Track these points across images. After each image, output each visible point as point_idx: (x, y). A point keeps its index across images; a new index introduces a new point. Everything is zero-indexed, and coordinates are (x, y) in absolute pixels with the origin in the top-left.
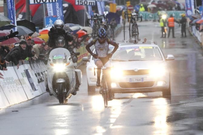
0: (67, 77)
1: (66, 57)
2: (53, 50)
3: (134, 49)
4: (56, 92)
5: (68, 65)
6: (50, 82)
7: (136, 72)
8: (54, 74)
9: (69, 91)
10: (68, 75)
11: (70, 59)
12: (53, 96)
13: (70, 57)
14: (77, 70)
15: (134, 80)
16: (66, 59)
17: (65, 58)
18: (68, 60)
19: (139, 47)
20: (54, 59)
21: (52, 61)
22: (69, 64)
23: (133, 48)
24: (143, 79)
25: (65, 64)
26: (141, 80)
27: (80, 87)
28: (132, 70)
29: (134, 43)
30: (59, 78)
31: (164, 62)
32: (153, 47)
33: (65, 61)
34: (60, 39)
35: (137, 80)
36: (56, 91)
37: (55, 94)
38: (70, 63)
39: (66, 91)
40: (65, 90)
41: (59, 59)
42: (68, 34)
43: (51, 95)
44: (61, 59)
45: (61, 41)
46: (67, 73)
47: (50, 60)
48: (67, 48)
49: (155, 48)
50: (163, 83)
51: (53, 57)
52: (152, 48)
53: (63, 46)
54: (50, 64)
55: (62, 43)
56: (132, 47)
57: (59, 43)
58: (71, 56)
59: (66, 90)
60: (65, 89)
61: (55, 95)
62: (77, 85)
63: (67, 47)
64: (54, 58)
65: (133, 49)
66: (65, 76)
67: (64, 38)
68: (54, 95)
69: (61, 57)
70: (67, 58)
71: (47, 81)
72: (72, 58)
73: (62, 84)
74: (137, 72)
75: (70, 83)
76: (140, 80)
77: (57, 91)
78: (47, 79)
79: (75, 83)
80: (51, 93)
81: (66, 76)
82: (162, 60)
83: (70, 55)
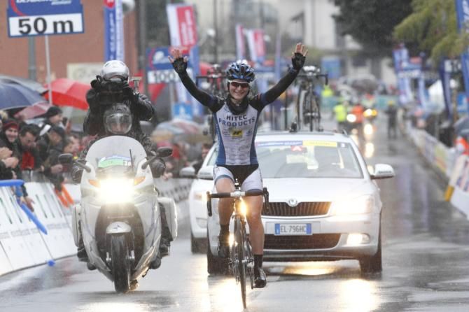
0: (137, 216)
1: (132, 161)
2: (98, 141)
3: (289, 147)
4: (107, 259)
5: (140, 182)
6: (89, 232)
7: (291, 208)
8: (99, 208)
9: (143, 256)
10: (140, 213)
11: (144, 167)
12: (97, 270)
13: (145, 161)
14: (165, 200)
15: (288, 227)
16: (132, 166)
17: (130, 164)
18: (140, 171)
19: (302, 142)
20: (100, 168)
21: (93, 173)
22: (143, 180)
23: (286, 144)
24: (309, 226)
25: (132, 181)
26: (305, 229)
27: (171, 247)
28: (283, 203)
29: (291, 131)
30: (115, 220)
31: (365, 182)
32: (339, 144)
33: (131, 171)
34: (118, 110)
35: (295, 229)
36: (106, 257)
37: (105, 265)
38: (144, 177)
39: (133, 257)
40: (130, 255)
41: (115, 167)
42: (140, 99)
43: (92, 268)
44: (120, 166)
45: (119, 115)
46: (137, 205)
47: (89, 170)
48: (137, 139)
49: (343, 145)
50: (364, 239)
51: (97, 160)
52: (336, 145)
53: (127, 132)
54: (89, 181)
55: (124, 122)
56: (284, 142)
57: (114, 122)
58: (148, 159)
59: (136, 255)
60: (133, 252)
61: (103, 269)
62: (165, 240)
63: (137, 133)
64: (100, 165)
65: (286, 147)
66: (130, 214)
67: (128, 109)
68: (99, 269)
69: (120, 162)
70: (135, 164)
71: (80, 228)
72: (150, 163)
73: (122, 238)
74: (295, 208)
75: (145, 235)
76: (302, 229)
77: (110, 256)
78: (80, 223)
79: (160, 235)
80: (93, 263)
81: (133, 216)
82: (362, 177)
83: (146, 155)
